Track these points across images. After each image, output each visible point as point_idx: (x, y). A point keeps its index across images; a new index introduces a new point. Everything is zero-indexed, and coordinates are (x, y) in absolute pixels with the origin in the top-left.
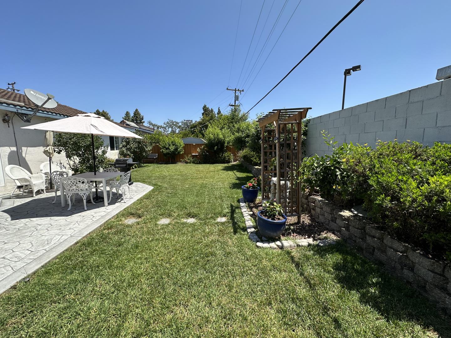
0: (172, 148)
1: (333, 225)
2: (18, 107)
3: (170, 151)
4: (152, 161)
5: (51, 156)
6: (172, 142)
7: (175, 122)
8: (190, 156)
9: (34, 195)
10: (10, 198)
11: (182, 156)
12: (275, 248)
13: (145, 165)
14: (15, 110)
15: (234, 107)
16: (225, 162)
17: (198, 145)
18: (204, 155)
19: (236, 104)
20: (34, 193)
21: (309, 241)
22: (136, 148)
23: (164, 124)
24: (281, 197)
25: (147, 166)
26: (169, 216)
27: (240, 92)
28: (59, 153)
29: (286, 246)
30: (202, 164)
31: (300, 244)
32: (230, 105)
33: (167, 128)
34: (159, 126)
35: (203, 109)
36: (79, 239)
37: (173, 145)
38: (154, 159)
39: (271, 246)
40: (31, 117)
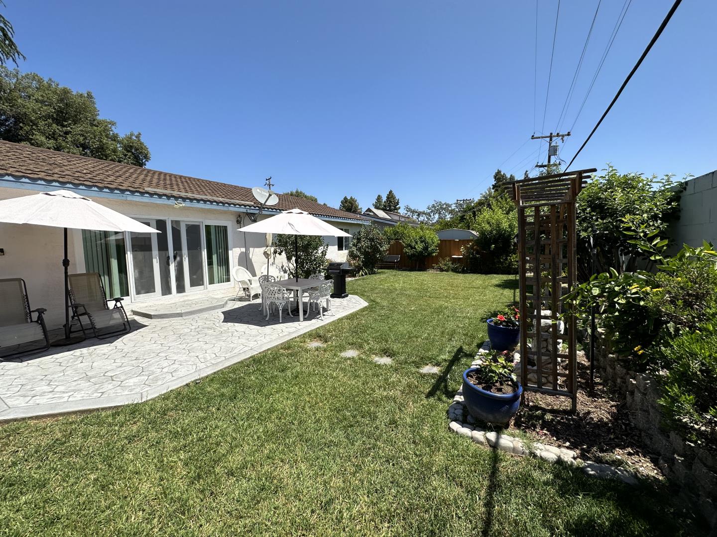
0: (420, 247)
1: (661, 443)
2: (248, 207)
3: (416, 252)
4: (390, 266)
5: (269, 258)
6: (421, 238)
7: (445, 204)
8: (448, 259)
9: (251, 300)
10: (234, 300)
11: (436, 260)
12: (482, 443)
13: (380, 271)
14: (245, 210)
15: (546, 168)
16: (512, 271)
17: (464, 242)
18: (471, 258)
19: (552, 163)
20: (251, 297)
21: (562, 454)
22: (367, 247)
23: (428, 208)
24: (543, 351)
25: (382, 272)
26: (360, 347)
27: (562, 139)
28: (280, 254)
29: (503, 445)
30: (467, 273)
31: (538, 453)
32: (537, 166)
33: (432, 214)
34: (420, 212)
35: (495, 177)
36: (255, 353)
37: (422, 242)
38: (394, 262)
39: (474, 436)
40: (257, 216)
